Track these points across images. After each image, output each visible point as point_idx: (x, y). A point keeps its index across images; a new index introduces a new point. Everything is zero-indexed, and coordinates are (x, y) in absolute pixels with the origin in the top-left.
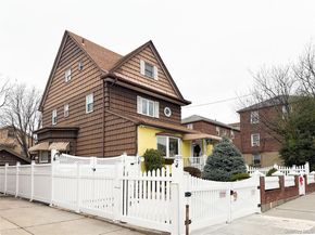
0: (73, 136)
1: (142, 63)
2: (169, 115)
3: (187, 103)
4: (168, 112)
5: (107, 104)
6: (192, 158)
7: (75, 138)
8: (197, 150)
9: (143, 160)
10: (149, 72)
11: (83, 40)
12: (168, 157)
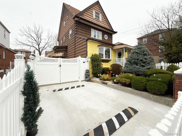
0: (65, 50)
1: (94, 12)
2: (107, 39)
3: (116, 33)
4: (106, 37)
5: (76, 32)
6: (117, 59)
7: (67, 51)
8: (120, 55)
9: (90, 60)
10: (97, 17)
11: (69, 6)
12: (104, 58)
